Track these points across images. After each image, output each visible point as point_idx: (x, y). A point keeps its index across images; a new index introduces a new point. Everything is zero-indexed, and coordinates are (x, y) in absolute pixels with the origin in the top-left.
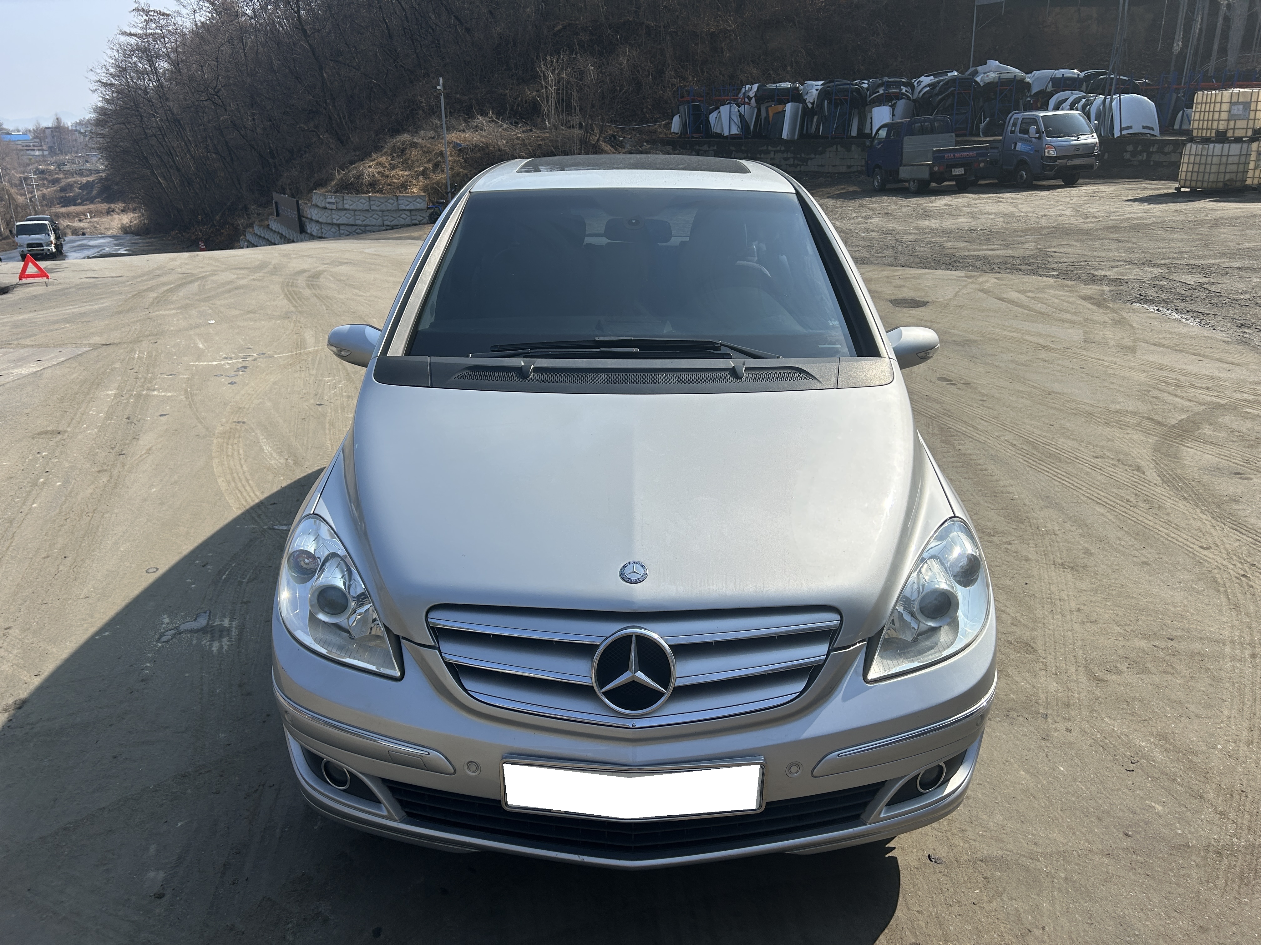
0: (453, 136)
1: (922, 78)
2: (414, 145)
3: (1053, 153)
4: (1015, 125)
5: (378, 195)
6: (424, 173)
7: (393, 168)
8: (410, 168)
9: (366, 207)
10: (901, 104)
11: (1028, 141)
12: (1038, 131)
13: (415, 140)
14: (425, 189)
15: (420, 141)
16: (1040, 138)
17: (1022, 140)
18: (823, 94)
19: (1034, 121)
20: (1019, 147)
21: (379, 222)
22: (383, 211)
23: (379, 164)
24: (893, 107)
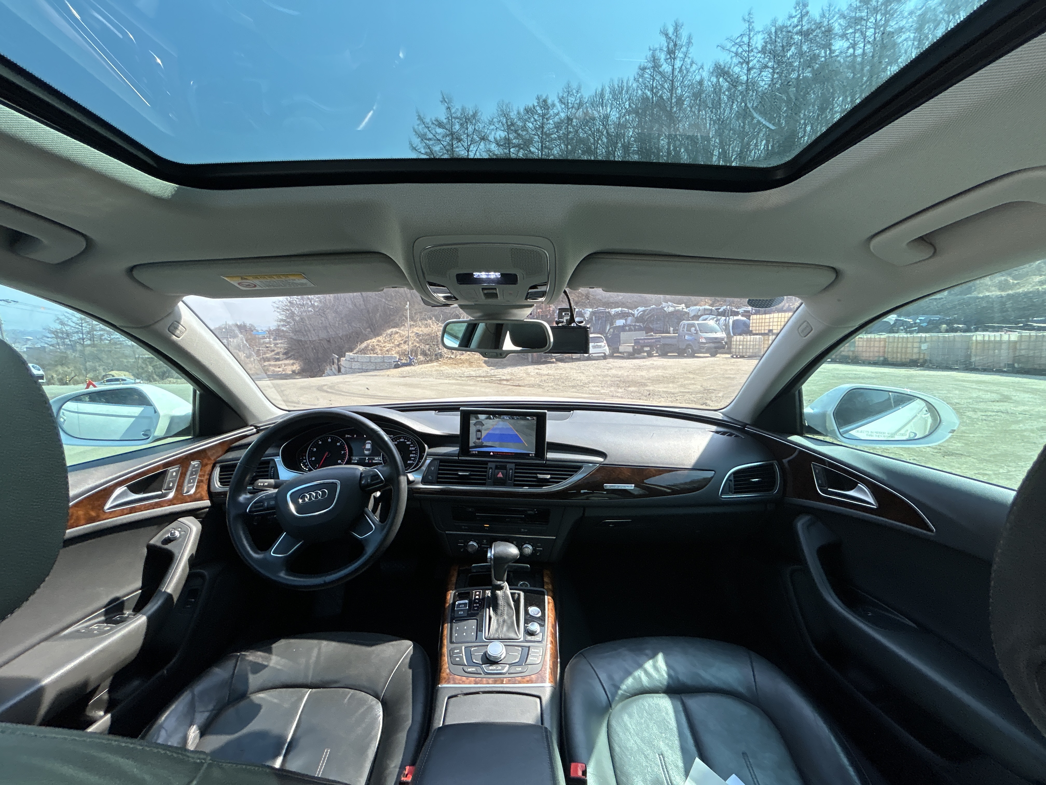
0: (415, 329)
1: (639, 308)
2: (397, 333)
3: (704, 341)
4: (684, 327)
5: (375, 355)
6: (398, 346)
7: (385, 342)
8: (393, 343)
9: (368, 360)
10: (630, 319)
11: (691, 335)
12: (696, 330)
13: (398, 331)
14: (398, 353)
15: (400, 331)
16: (697, 333)
17: (688, 334)
18: (593, 313)
19: (693, 325)
20: (687, 337)
21: (374, 368)
22: (376, 363)
23: (379, 341)
24: (626, 320)
